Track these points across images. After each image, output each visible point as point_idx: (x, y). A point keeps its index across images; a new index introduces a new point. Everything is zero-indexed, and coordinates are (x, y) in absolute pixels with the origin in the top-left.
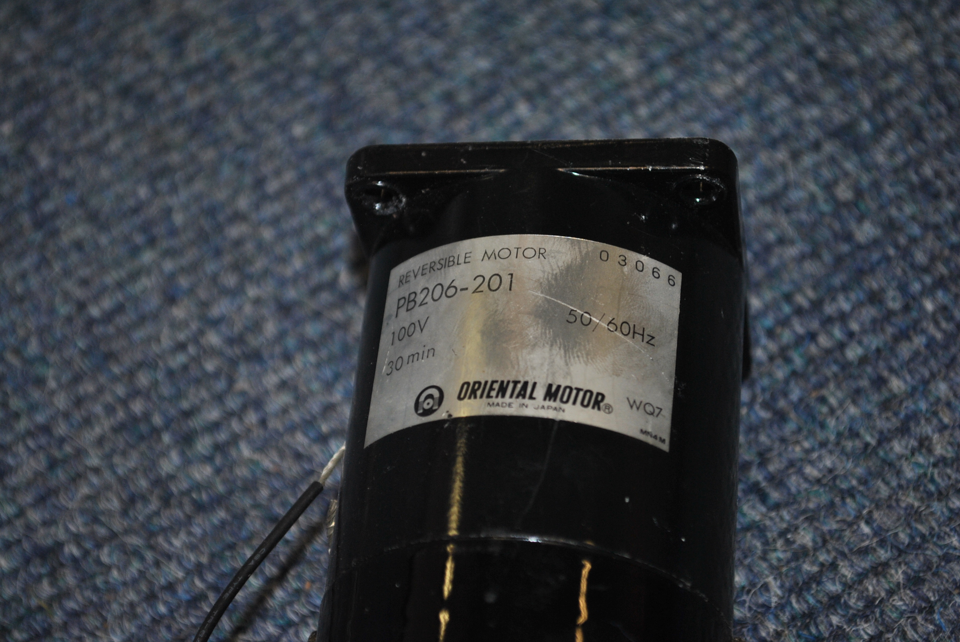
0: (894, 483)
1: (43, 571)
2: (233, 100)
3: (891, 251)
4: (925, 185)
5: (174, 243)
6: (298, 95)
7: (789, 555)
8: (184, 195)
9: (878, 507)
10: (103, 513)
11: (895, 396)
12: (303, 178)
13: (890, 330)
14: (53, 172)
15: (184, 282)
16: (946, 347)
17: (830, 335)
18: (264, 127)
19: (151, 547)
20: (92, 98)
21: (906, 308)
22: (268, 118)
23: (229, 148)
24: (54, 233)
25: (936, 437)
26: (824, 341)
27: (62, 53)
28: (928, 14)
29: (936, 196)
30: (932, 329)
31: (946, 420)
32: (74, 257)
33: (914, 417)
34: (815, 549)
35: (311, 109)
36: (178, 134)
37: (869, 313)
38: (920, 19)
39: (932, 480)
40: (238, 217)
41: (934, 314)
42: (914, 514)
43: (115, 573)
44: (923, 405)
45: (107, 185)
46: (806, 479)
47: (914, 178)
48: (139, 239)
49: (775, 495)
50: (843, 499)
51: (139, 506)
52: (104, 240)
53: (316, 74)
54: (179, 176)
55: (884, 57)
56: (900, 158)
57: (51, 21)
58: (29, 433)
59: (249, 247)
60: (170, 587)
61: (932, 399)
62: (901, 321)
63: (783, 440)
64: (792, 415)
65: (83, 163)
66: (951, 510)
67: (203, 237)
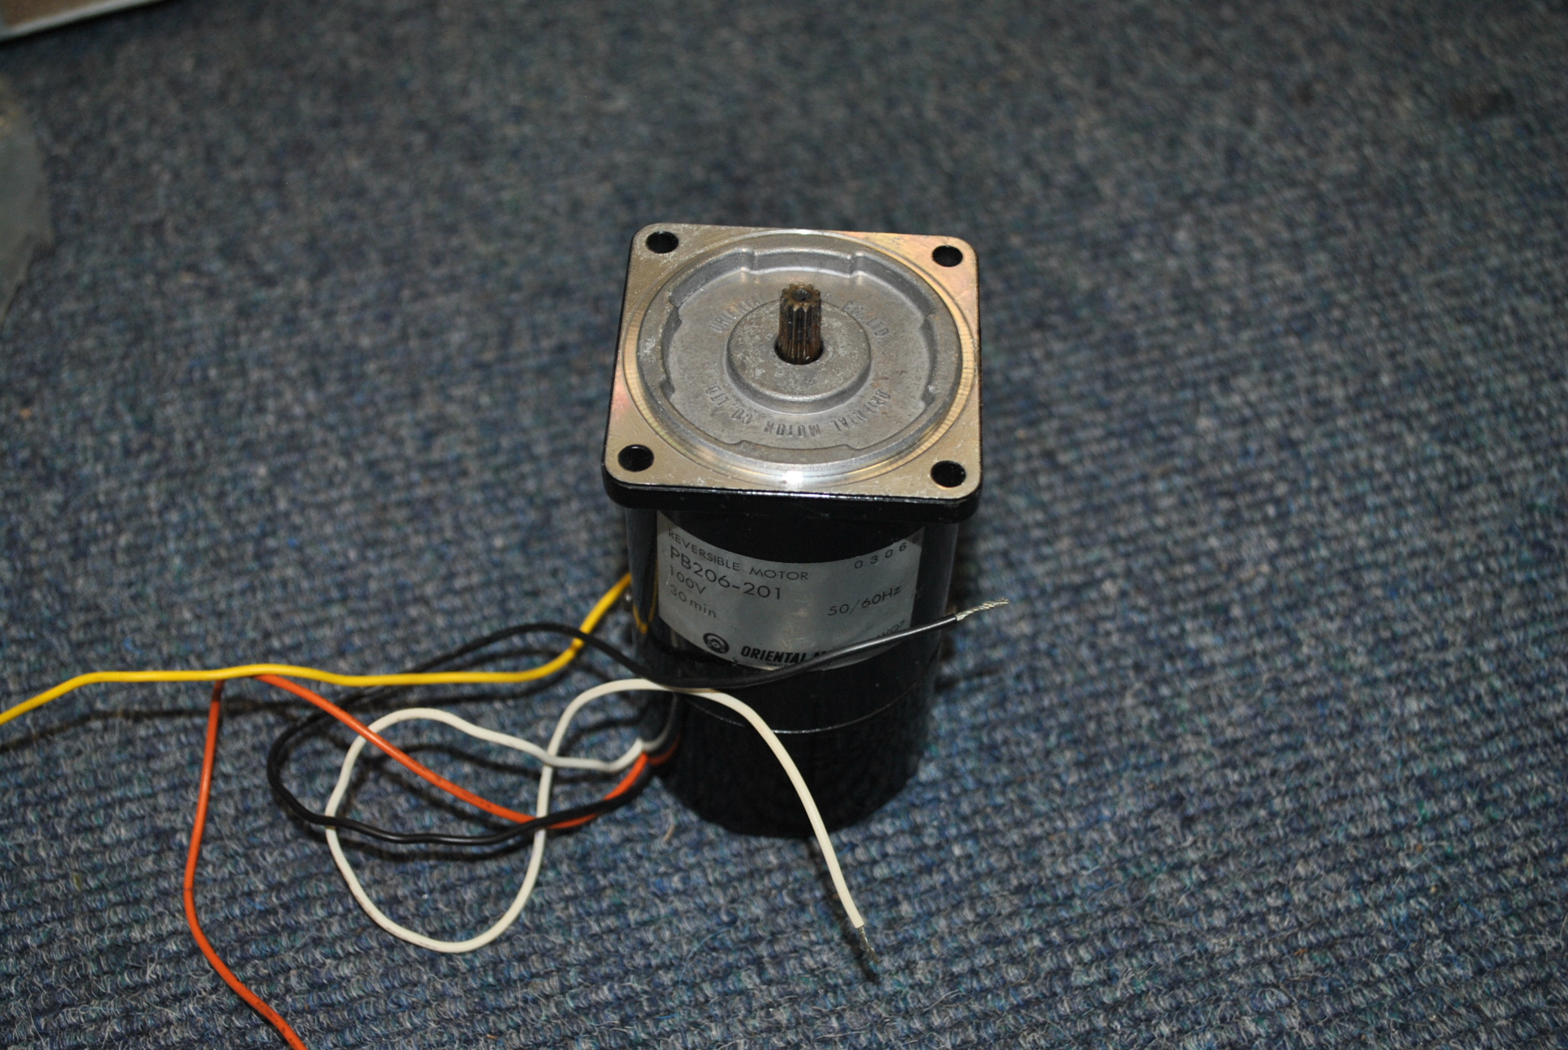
0: (872, 992)
1: (153, 848)
2: (454, 500)
3: (944, 795)
4: (993, 747)
5: (363, 605)
6: (510, 512)
7: (765, 1025)
8: (386, 566)
9: (852, 1008)
10: (219, 816)
11: (902, 918)
12: (487, 584)
13: (917, 861)
14: (287, 515)
15: (357, 641)
16: (958, 890)
17: (867, 849)
18: (471, 531)
19: (246, 856)
20: (342, 463)
21: (938, 847)
22: (478, 524)
23: (436, 540)
24: (268, 568)
25: (921, 963)
26: (860, 853)
27: (331, 418)
28: (1047, 604)
29: (998, 760)
30: (952, 870)
31: (935, 952)
32: (278, 592)
33: (909, 941)
34: (788, 1028)
35: (516, 527)
36: (400, 515)
37: (906, 841)
38: (1040, 606)
39: (904, 999)
40: (423, 600)
41: (959, 858)
42: (880, 1024)
43: (210, 869)
44: (920, 934)
45: (326, 539)
46: (802, 966)
47: (985, 739)
48: (335, 594)
49: (772, 972)
50: (826, 992)
51: (251, 818)
52: (305, 584)
53: (531, 499)
54: (387, 551)
55: (999, 630)
56: (981, 718)
57: (332, 388)
58: (185, 730)
59: (421, 628)
60: (250, 895)
61: (930, 931)
62: (928, 856)
63: (796, 927)
64: (811, 909)
65: (313, 514)
66: (910, 1028)
67: (387, 607)
